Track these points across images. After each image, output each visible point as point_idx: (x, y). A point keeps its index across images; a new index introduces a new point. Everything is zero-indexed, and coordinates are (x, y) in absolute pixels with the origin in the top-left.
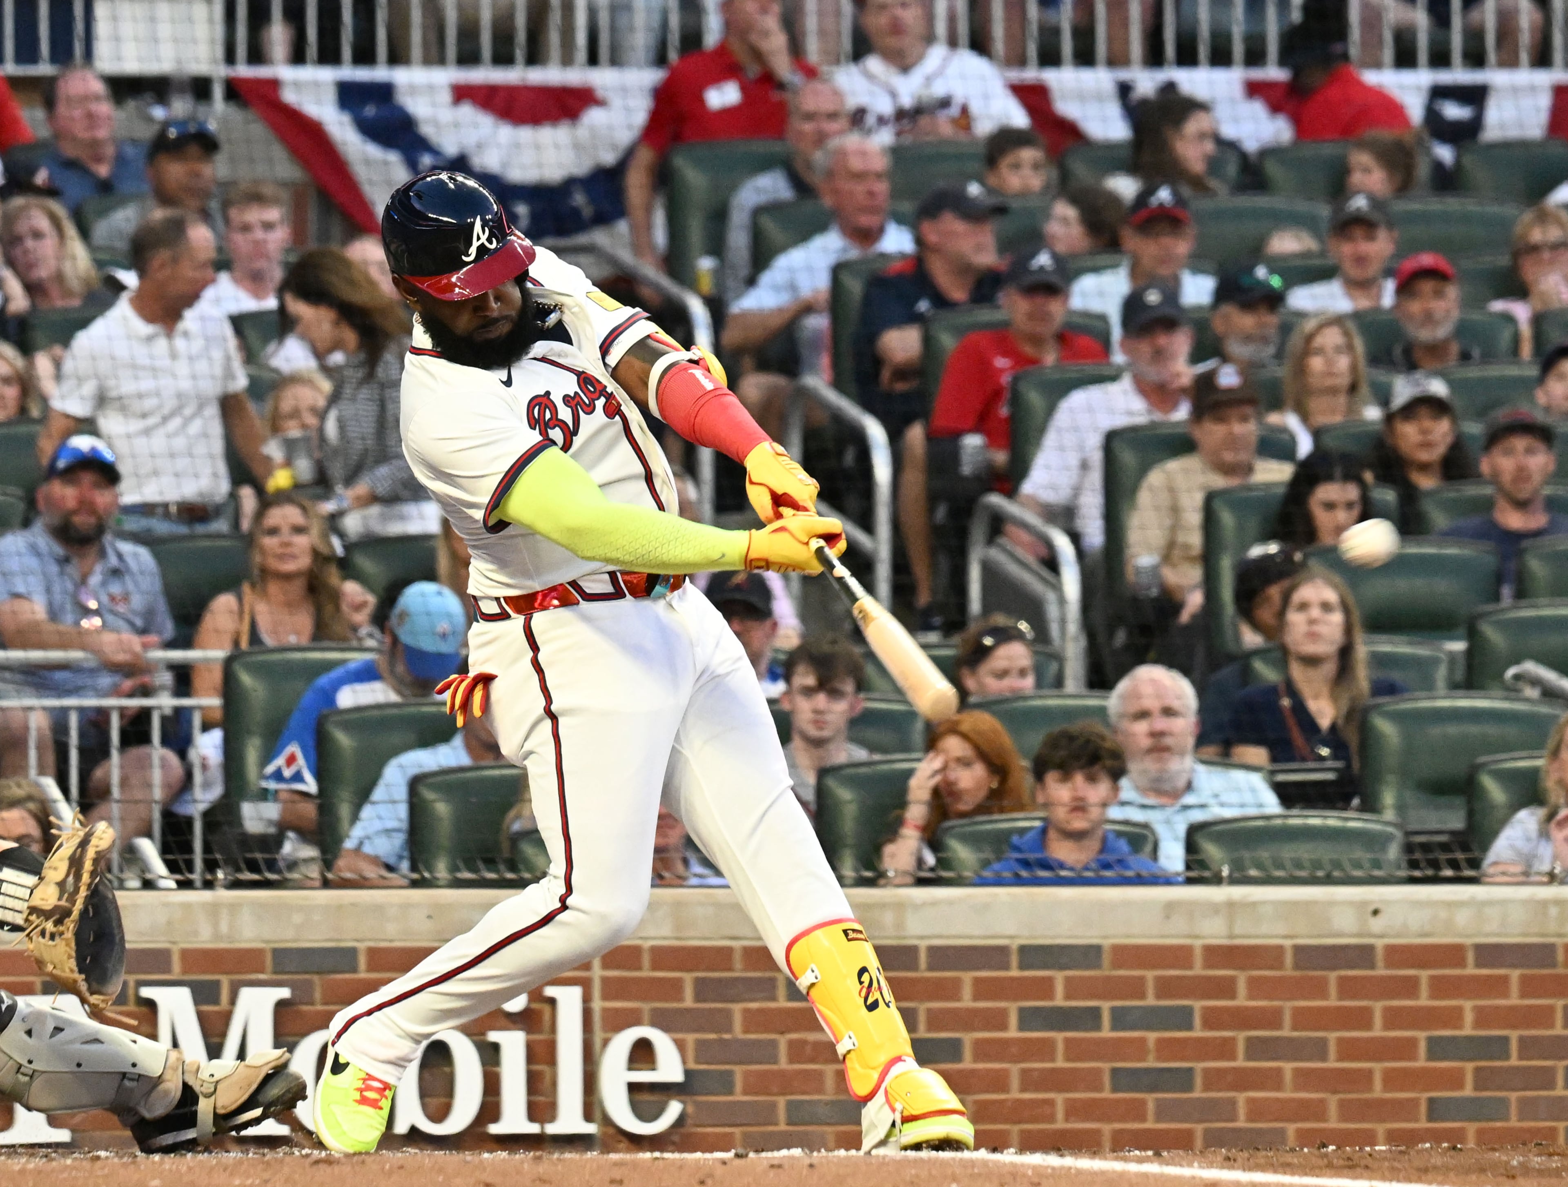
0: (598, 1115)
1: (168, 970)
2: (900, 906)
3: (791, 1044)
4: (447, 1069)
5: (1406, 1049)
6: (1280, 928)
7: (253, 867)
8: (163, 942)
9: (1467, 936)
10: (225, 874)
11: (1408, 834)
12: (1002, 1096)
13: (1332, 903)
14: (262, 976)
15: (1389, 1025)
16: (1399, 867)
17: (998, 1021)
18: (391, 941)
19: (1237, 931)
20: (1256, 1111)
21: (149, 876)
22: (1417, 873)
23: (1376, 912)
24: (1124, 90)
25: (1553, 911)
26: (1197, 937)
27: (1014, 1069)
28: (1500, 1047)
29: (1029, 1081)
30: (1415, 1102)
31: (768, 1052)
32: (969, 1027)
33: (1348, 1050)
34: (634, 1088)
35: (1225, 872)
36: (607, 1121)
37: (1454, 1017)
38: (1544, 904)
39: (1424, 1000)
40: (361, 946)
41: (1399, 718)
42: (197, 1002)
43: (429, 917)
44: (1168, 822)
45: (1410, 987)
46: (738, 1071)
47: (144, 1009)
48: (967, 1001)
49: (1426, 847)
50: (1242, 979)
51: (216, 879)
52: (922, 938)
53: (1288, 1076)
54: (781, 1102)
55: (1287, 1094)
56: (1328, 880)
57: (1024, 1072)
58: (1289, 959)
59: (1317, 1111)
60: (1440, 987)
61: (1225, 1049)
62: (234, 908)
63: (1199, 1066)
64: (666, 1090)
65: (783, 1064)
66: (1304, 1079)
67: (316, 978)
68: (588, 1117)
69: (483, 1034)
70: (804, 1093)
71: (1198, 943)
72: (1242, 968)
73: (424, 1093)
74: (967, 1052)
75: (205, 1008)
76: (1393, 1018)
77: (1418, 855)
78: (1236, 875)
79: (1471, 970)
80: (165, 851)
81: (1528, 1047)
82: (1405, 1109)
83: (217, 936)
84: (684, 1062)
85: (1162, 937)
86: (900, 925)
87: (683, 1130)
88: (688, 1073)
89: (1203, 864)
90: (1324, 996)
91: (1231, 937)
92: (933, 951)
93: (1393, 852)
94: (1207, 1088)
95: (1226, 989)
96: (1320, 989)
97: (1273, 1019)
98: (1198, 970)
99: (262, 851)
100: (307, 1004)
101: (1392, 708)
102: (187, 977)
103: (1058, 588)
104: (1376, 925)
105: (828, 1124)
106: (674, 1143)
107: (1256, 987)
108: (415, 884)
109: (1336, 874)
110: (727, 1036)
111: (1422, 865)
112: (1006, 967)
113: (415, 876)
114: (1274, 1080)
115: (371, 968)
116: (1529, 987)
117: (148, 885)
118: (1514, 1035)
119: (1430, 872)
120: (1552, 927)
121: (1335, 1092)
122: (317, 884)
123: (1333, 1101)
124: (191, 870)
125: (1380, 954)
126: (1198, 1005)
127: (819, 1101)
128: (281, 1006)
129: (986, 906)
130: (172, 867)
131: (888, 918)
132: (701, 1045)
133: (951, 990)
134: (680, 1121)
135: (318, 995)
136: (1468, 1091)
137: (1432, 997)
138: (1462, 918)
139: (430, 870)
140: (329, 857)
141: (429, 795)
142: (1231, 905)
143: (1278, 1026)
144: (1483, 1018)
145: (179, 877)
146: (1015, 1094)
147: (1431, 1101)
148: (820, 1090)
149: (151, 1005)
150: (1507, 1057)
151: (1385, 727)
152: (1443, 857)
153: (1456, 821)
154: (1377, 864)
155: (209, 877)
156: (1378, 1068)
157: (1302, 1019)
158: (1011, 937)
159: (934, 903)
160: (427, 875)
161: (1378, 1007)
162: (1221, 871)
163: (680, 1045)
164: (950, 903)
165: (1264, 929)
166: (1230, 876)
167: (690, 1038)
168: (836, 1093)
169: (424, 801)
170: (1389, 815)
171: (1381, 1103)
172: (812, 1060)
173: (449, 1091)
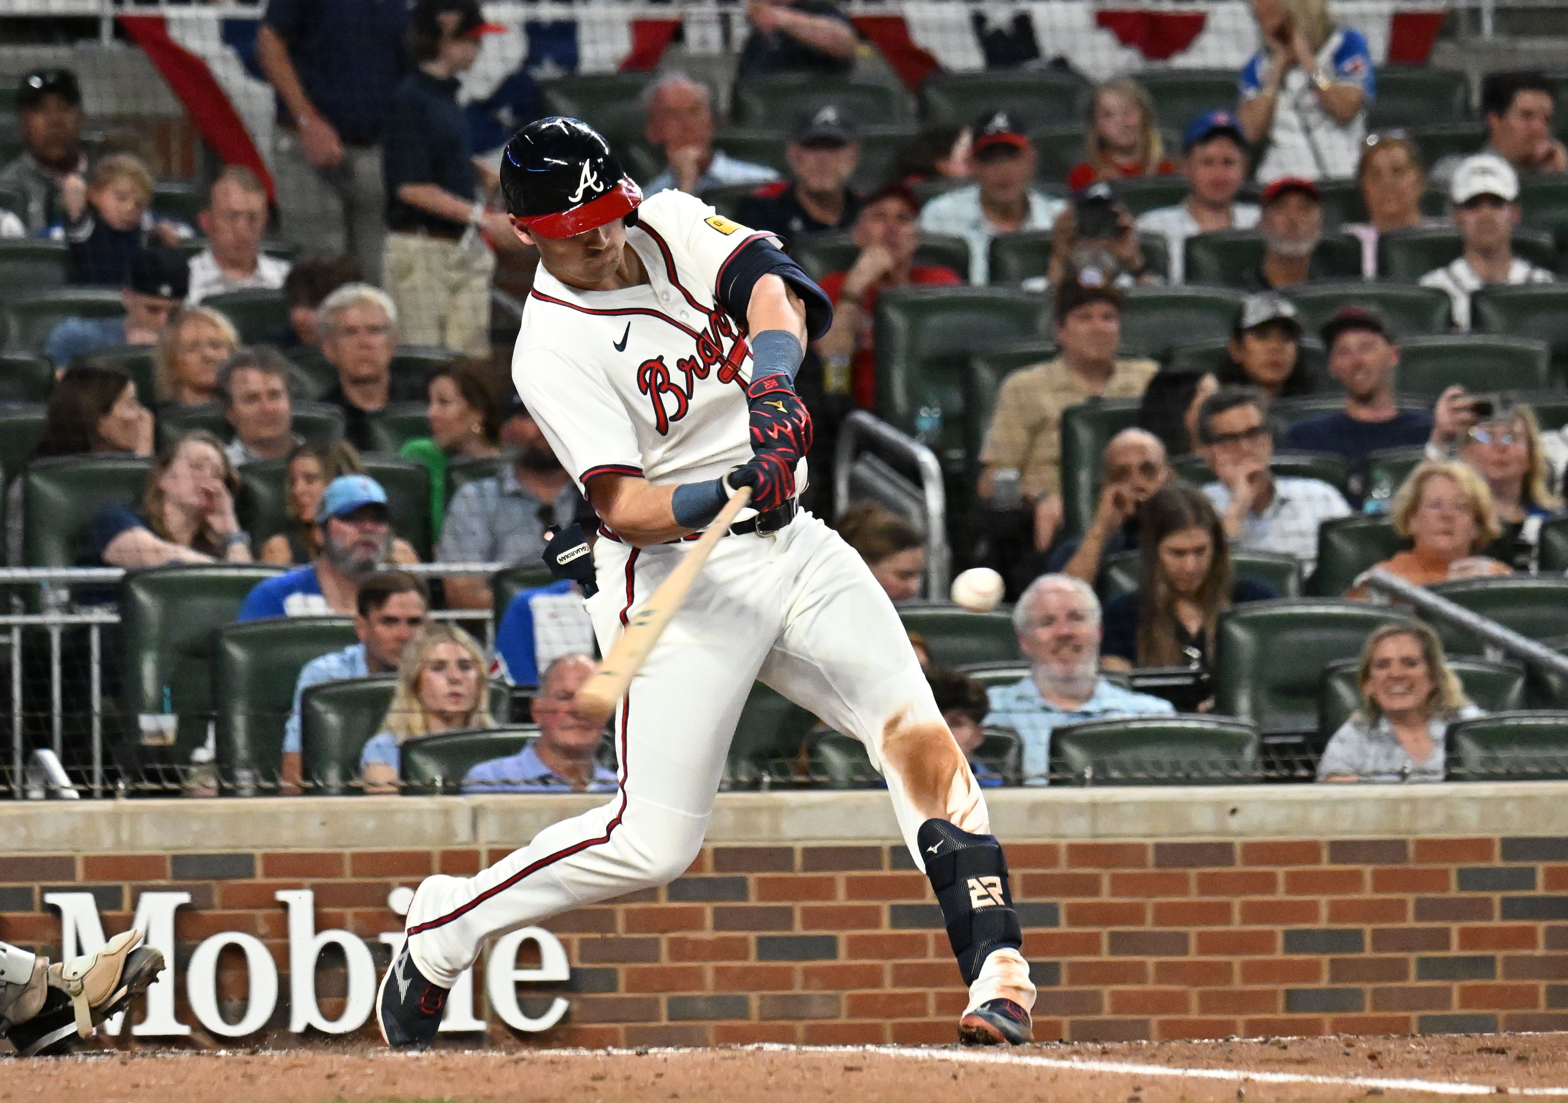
0: (486, 1012)
1: (72, 877)
2: (776, 810)
3: (673, 942)
4: (342, 971)
5: (1263, 942)
6: (1142, 827)
7: (153, 777)
8: (68, 850)
9: (1322, 834)
10: (126, 785)
11: (1264, 736)
12: (876, 991)
13: (1191, 803)
14: (162, 882)
15: (1247, 919)
16: (1254, 768)
17: (870, 918)
18: (285, 847)
19: (1102, 830)
20: (1121, 1003)
21: (53, 787)
22: (1273, 774)
23: (1234, 811)
24: (979, 21)
25: (1405, 809)
26: (1062, 836)
27: (887, 965)
28: (1354, 940)
29: (901, 977)
30: (1273, 994)
31: (650, 951)
32: (843, 925)
33: (1208, 944)
34: (520, 986)
35: (1088, 774)
36: (496, 1018)
37: (1309, 911)
38: (1396, 802)
39: (1281, 895)
40: (258, 852)
41: (1254, 624)
42: (100, 906)
43: (323, 824)
44: (1033, 727)
45: (1267, 883)
46: (622, 969)
47: (49, 915)
48: (841, 900)
49: (1281, 749)
50: (1105, 877)
51: (117, 789)
52: (797, 840)
53: (1151, 970)
54: (663, 998)
55: (1150, 987)
56: (1187, 781)
57: (897, 968)
58: (1151, 856)
59: (1178, 1003)
60: (1296, 883)
61: (1090, 944)
62: (134, 815)
63: (1064, 960)
64: (552, 988)
65: (665, 961)
66: (1166, 972)
67: (213, 883)
68: (477, 1014)
69: (376, 935)
70: (684, 990)
71: (1063, 842)
72: (1107, 866)
73: (320, 993)
74: (842, 949)
75: (109, 913)
76: (1252, 913)
77: (1273, 757)
78: (1100, 777)
79: (1325, 866)
80: (65, 762)
81: (1381, 939)
82: (1263, 1001)
83: (118, 842)
84: (569, 960)
85: (1029, 837)
86: (775, 828)
87: (567, 1026)
88: (573, 971)
89: (1066, 766)
90: (1184, 891)
91: (1095, 836)
92: (809, 852)
93: (1249, 753)
94: (1073, 981)
95: (1091, 886)
96: (1181, 885)
97: (1135, 914)
98: (1063, 868)
99: (162, 762)
100: (206, 908)
101: (1248, 615)
102: (92, 883)
103: (922, 503)
104: (1234, 823)
105: (710, 1019)
106: (558, 1039)
107: (1120, 885)
108: (307, 792)
109: (1195, 775)
110: (610, 935)
111: (1278, 765)
112: (878, 866)
113: (309, 784)
114: (1137, 973)
115: (268, 874)
116: (1382, 882)
117: (52, 794)
118: (1368, 928)
119: (1285, 773)
120: (1403, 824)
121: (1196, 984)
122: (213, 792)
123: (1194, 994)
124: (91, 780)
125: (1238, 852)
126: (1063, 902)
127: (698, 997)
128: (181, 911)
129: (858, 808)
130: (75, 778)
131: (764, 821)
132: (584, 943)
133: (825, 889)
134: (566, 1017)
135: (216, 899)
136: (1324, 983)
137: (1289, 891)
138: (1317, 816)
139: (324, 779)
140: (225, 766)
141: (319, 706)
142: (1094, 805)
143: (1141, 921)
144: (1338, 912)
145: (82, 787)
146: (888, 989)
147: (1289, 993)
148: (701, 986)
149: (56, 910)
150: (1361, 950)
151: (1239, 633)
152: (1297, 758)
153: (1309, 723)
154: (1235, 766)
155: (110, 787)
156: (1237, 961)
157: (1163, 914)
158: (883, 839)
159: (809, 807)
160: (320, 783)
161: (1237, 902)
162: (1083, 774)
163: (566, 945)
164: (823, 805)
165: (1126, 828)
166: (1093, 777)
167: (576, 938)
168: (715, 990)
169: (316, 713)
170: (1245, 719)
171: (1241, 995)
172: (692, 958)
173: (343, 992)
